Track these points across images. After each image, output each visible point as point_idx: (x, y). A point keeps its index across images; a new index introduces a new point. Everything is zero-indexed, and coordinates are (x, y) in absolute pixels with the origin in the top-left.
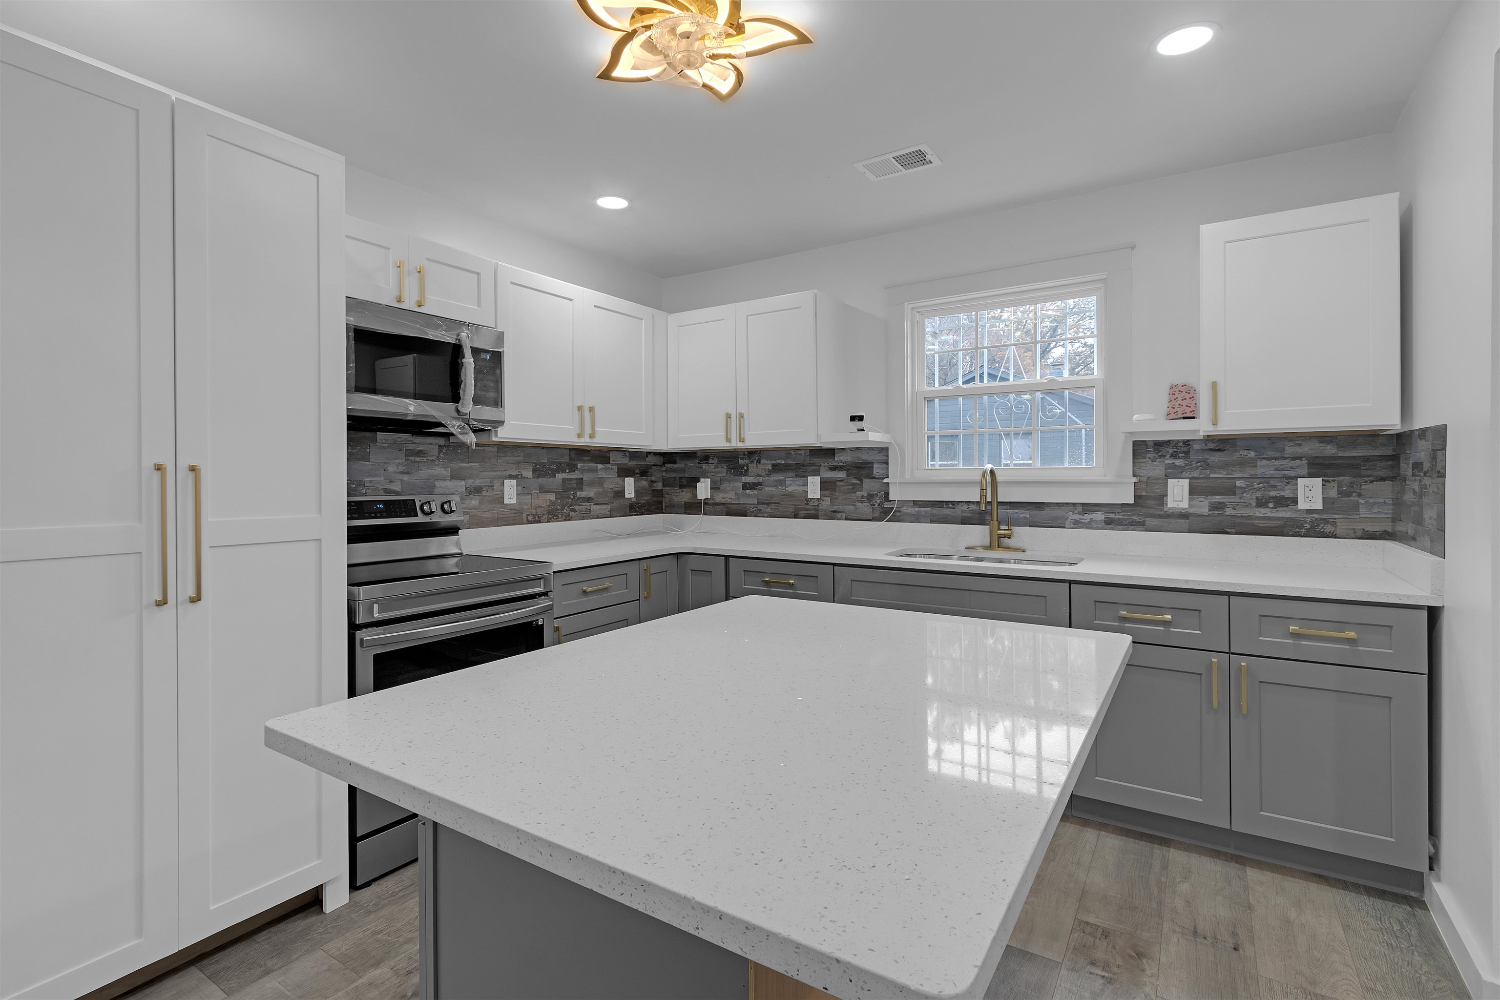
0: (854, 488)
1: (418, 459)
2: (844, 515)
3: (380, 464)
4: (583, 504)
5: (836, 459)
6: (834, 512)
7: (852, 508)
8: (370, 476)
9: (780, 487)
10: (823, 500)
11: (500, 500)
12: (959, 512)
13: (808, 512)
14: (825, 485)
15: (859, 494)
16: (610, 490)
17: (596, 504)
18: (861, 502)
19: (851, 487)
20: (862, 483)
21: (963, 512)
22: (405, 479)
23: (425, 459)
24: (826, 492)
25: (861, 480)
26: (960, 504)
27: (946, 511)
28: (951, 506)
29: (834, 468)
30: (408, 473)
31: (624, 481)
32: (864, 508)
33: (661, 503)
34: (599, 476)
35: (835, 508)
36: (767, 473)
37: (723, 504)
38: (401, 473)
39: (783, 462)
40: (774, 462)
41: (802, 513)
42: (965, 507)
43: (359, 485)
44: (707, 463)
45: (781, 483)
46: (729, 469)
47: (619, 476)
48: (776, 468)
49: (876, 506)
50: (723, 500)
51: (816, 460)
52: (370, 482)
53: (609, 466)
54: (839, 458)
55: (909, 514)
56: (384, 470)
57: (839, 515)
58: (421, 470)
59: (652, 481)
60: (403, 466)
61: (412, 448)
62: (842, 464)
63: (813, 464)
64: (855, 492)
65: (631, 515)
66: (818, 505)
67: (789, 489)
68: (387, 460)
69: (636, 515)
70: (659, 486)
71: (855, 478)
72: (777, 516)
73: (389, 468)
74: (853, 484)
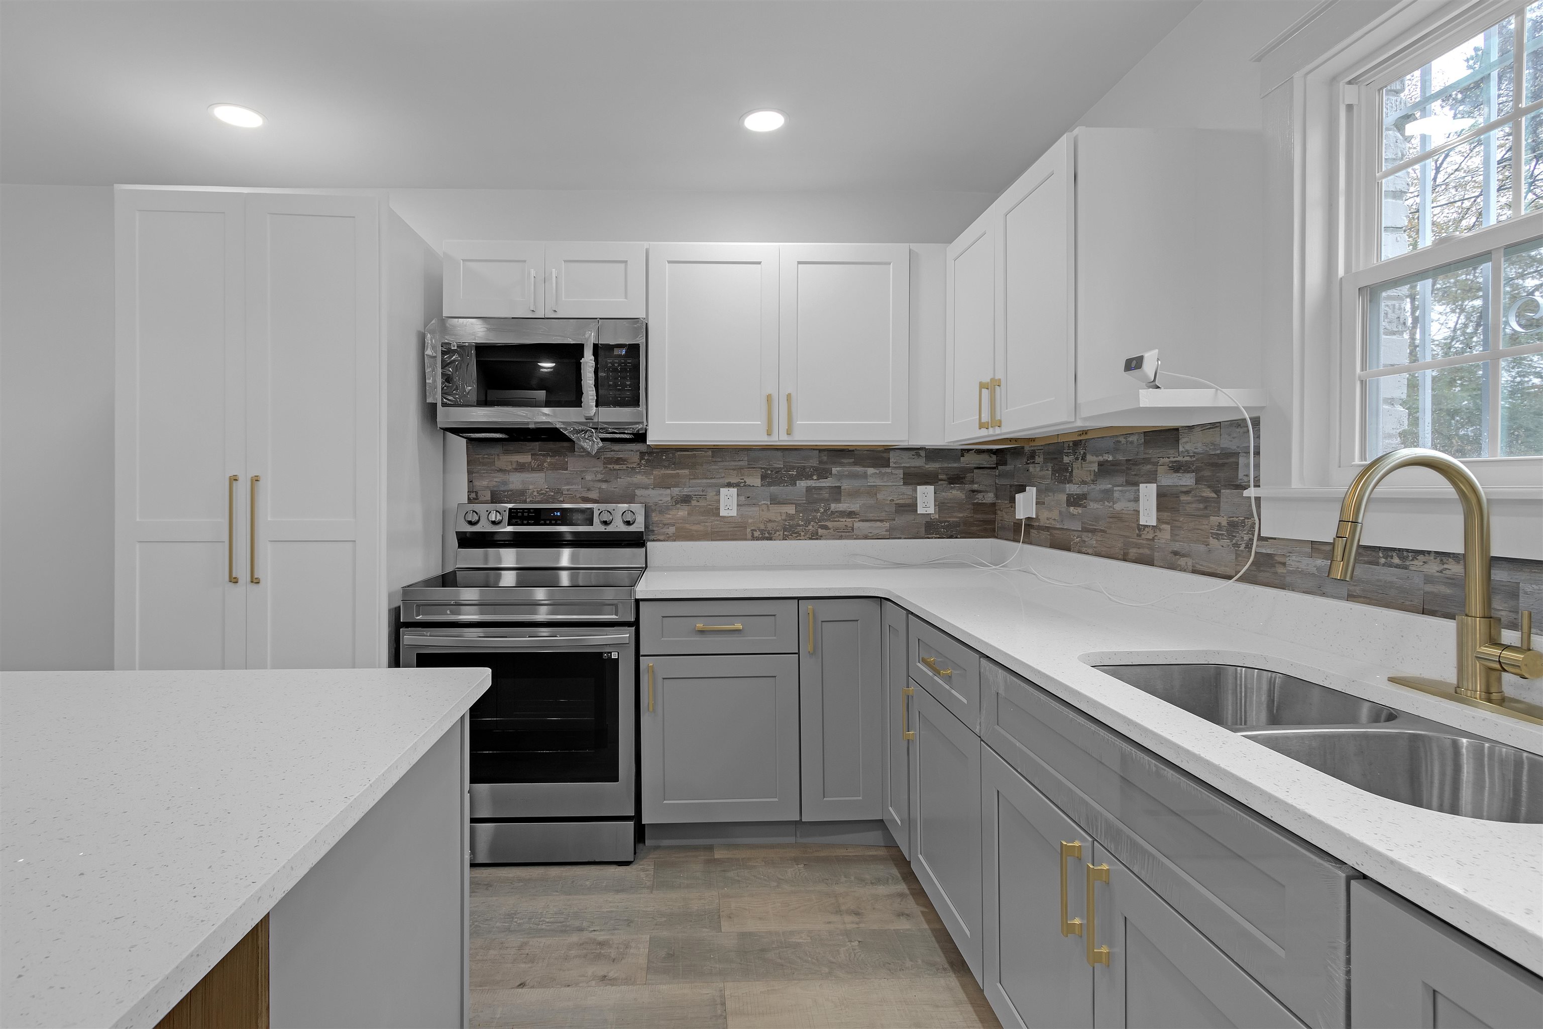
0: (1206, 508)
1: (617, 467)
2: (1190, 562)
3: (578, 472)
4: (842, 520)
5: (1181, 449)
6: (1175, 553)
7: (1202, 548)
8: (568, 484)
9: (1106, 503)
10: (1160, 530)
11: (714, 512)
12: (1418, 580)
13: (1141, 551)
14: (1165, 500)
15: (1214, 520)
16: (888, 502)
17: (863, 521)
18: (1217, 537)
19: (1201, 506)
20: (1219, 497)
21: (1428, 579)
22: (603, 487)
23: (624, 467)
24: (1166, 514)
25: (1217, 492)
26: (1421, 557)
27: (1385, 574)
28: (1396, 560)
29: (1177, 468)
30: (606, 481)
31: (915, 491)
32: (1221, 549)
33: (993, 522)
34: (869, 484)
35: (1177, 546)
36: (1092, 477)
37: (1047, 529)
38: (599, 481)
39: (1111, 458)
40: (1101, 458)
41: (1133, 552)
42: (1433, 568)
43: (557, 493)
44: (1033, 463)
45: (1107, 495)
46: (1054, 471)
47: (905, 484)
48: (1105, 470)
49: (1242, 548)
50: (1048, 522)
51: (1153, 453)
52: (568, 490)
53: (888, 470)
54: (1189, 446)
55: (1301, 572)
56: (582, 479)
57: (1182, 561)
58: (620, 478)
59: (973, 491)
60: (601, 474)
61: (611, 456)
62: (1188, 459)
63: (1147, 461)
64: (1207, 516)
65: (929, 538)
66: (1153, 539)
67: (1118, 507)
68: (584, 469)
69: (939, 538)
70: (989, 498)
71: (1209, 487)
72: (1103, 553)
73: (586, 477)
74: (1205, 500)
